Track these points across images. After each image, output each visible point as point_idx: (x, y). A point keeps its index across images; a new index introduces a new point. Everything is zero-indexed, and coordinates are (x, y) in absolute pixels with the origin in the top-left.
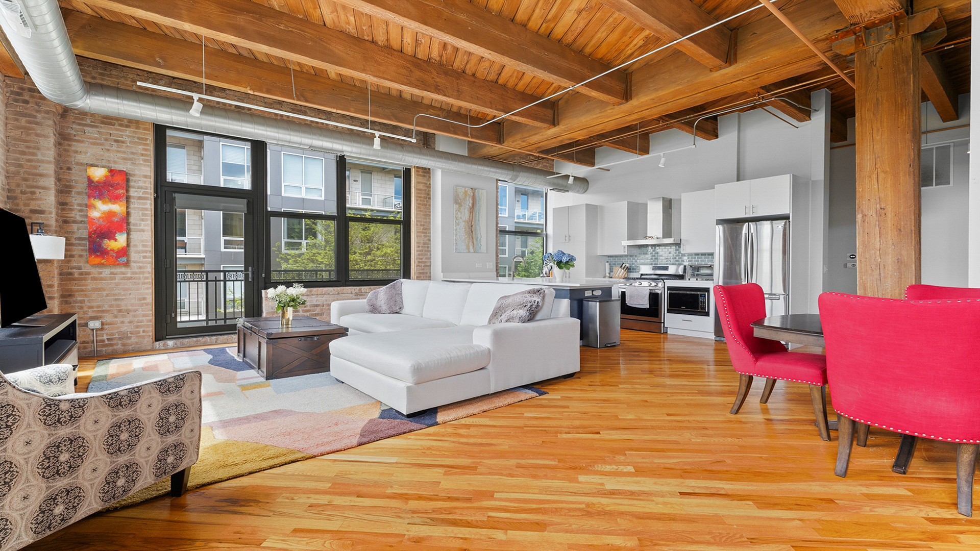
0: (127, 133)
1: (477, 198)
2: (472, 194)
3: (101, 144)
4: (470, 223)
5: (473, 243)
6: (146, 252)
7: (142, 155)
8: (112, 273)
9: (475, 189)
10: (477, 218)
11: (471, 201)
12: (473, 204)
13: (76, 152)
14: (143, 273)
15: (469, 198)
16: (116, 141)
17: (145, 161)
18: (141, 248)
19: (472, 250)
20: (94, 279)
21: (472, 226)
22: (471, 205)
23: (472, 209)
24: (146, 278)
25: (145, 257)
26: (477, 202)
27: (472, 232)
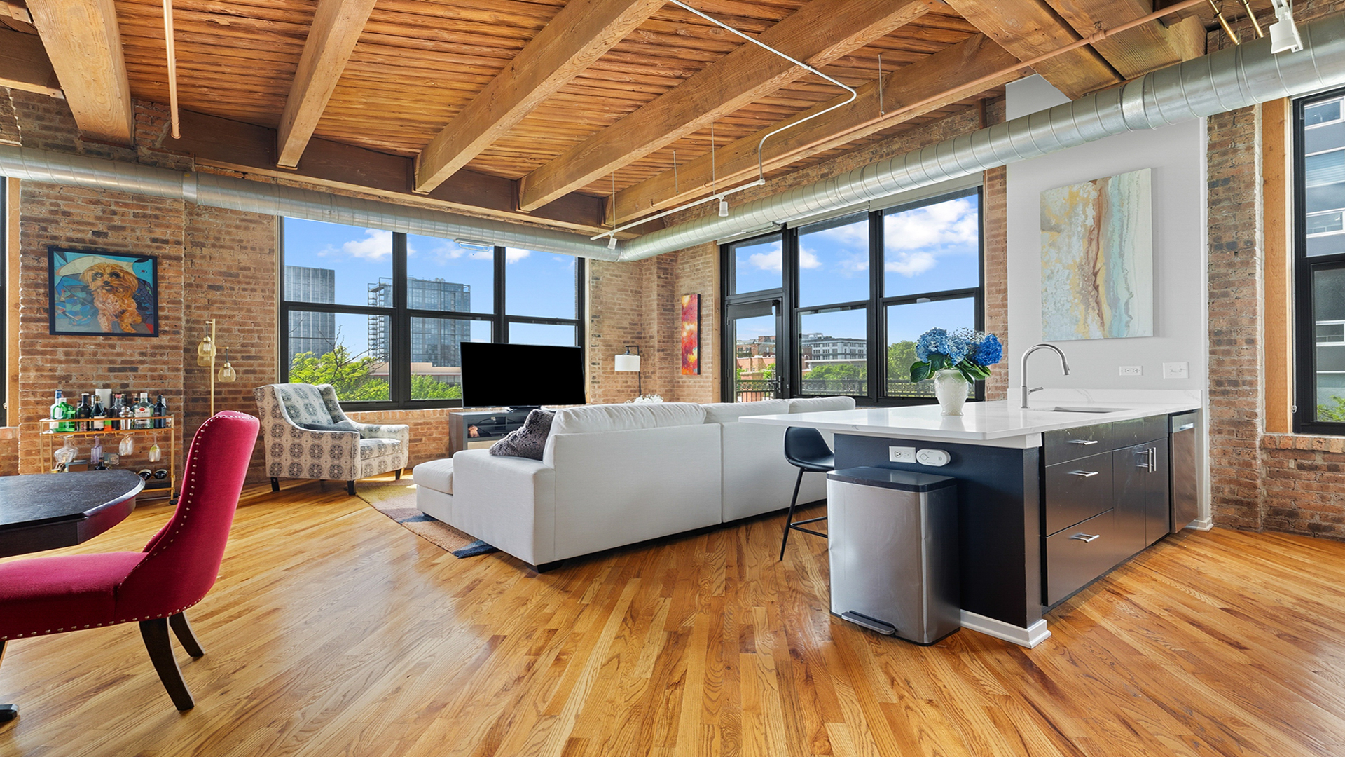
0: (702, 261)
1: (1114, 200)
2: (1094, 194)
3: (690, 276)
4: (1088, 270)
5: (1100, 314)
6: (709, 363)
7: (708, 277)
8: (695, 382)
9: (1106, 179)
10: (1116, 250)
11: (1091, 212)
12: (1098, 221)
13: (681, 286)
14: (708, 382)
15: (1086, 205)
16: (697, 270)
17: (709, 281)
18: (707, 360)
19: (1096, 332)
20: (688, 387)
21: (1095, 274)
22: (1090, 222)
23: (1096, 233)
24: (709, 387)
25: (709, 368)
26: (1115, 209)
27: (1096, 288)
